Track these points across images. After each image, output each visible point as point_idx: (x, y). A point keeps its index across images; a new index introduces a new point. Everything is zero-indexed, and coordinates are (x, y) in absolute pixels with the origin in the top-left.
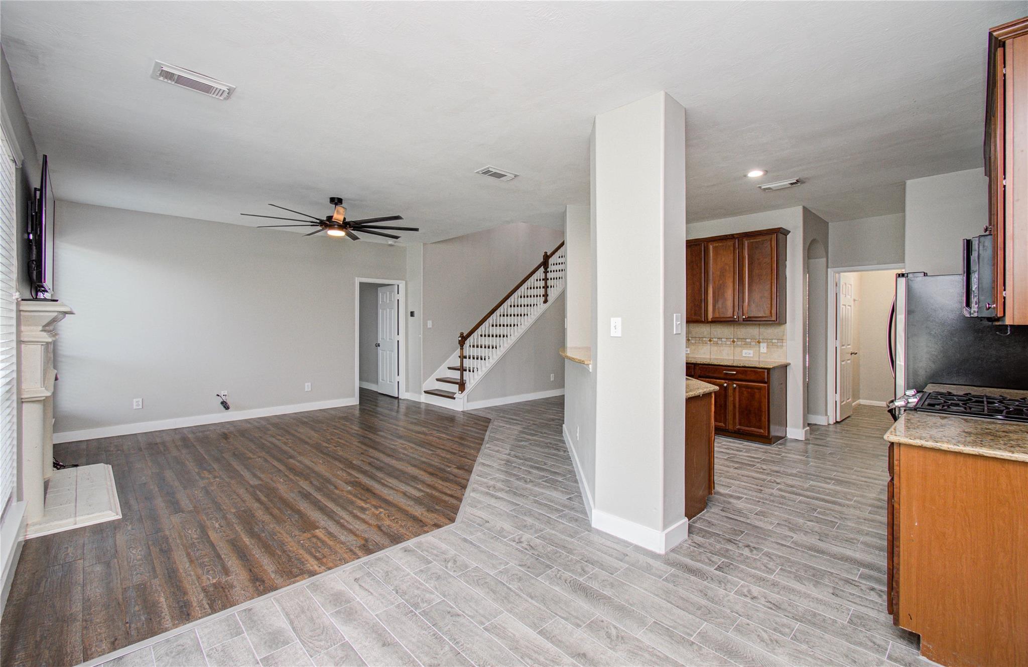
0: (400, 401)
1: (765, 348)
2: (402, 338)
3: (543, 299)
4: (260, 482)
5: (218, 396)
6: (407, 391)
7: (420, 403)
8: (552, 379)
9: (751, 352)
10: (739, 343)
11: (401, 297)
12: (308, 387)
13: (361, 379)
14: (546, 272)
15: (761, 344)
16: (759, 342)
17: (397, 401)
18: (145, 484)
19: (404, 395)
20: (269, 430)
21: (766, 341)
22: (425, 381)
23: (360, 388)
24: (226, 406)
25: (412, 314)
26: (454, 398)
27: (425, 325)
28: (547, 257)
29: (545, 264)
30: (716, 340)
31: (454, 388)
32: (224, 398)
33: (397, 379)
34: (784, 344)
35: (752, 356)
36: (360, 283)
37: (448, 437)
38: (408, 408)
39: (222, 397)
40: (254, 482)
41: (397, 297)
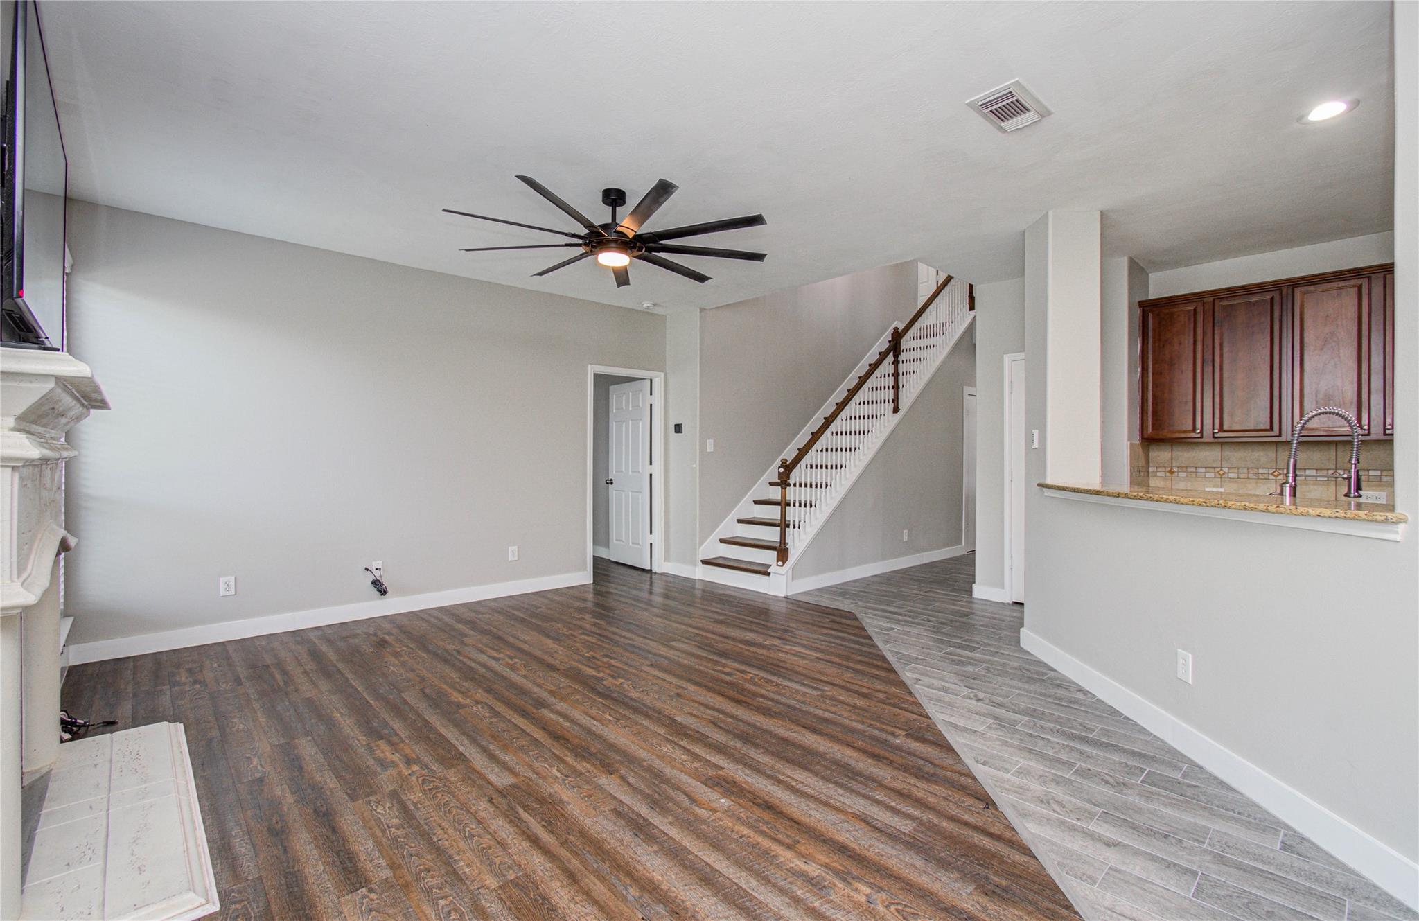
0: (654, 576)
2: (657, 469)
3: (891, 406)
4: (513, 780)
5: (367, 569)
6: (667, 559)
7: (695, 580)
8: (905, 538)
11: (657, 400)
12: (512, 553)
13: (595, 542)
14: (896, 363)
17: (649, 576)
18: (261, 780)
19: (661, 566)
20: (466, 636)
22: (701, 543)
23: (594, 556)
24: (380, 588)
25: (678, 429)
26: (769, 574)
27: (703, 445)
28: (897, 337)
29: (895, 346)
31: (769, 557)
32: (377, 573)
33: (650, 539)
36: (594, 374)
37: (818, 655)
38: (667, 588)
39: (374, 571)
40: (502, 779)
41: (650, 400)
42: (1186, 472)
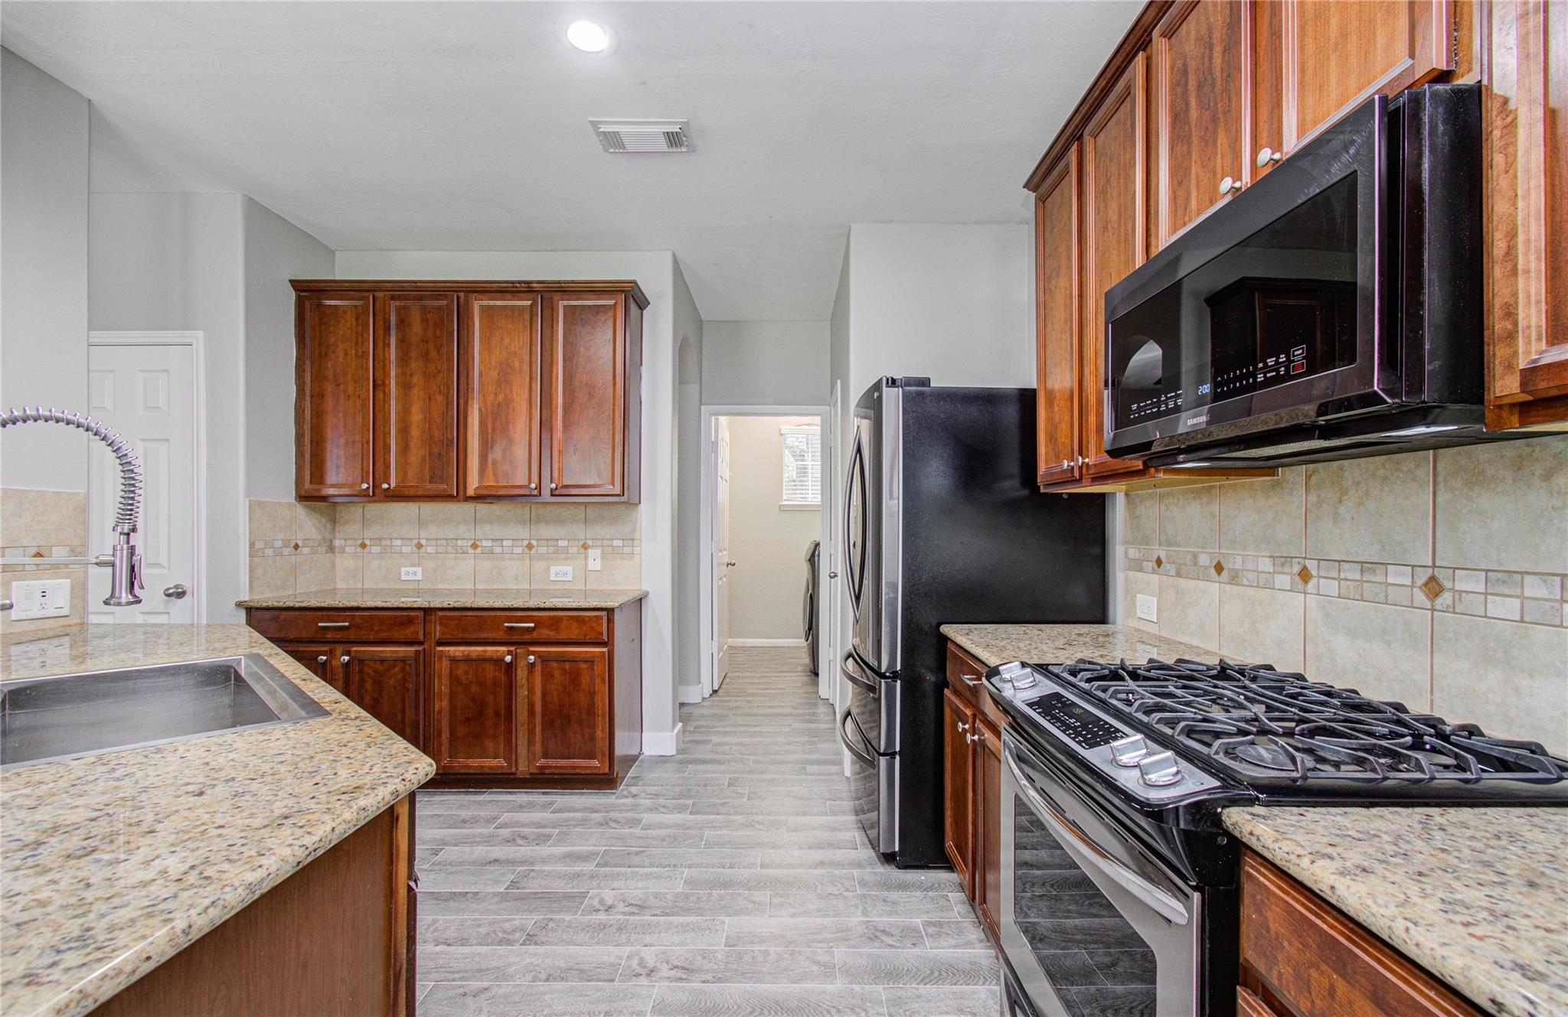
1: (599, 561)
9: (569, 569)
10: (542, 550)
15: (590, 551)
16: (585, 547)
21: (599, 543)
30: (489, 543)
34: (637, 550)
35: (569, 578)
42: (380, 545)
